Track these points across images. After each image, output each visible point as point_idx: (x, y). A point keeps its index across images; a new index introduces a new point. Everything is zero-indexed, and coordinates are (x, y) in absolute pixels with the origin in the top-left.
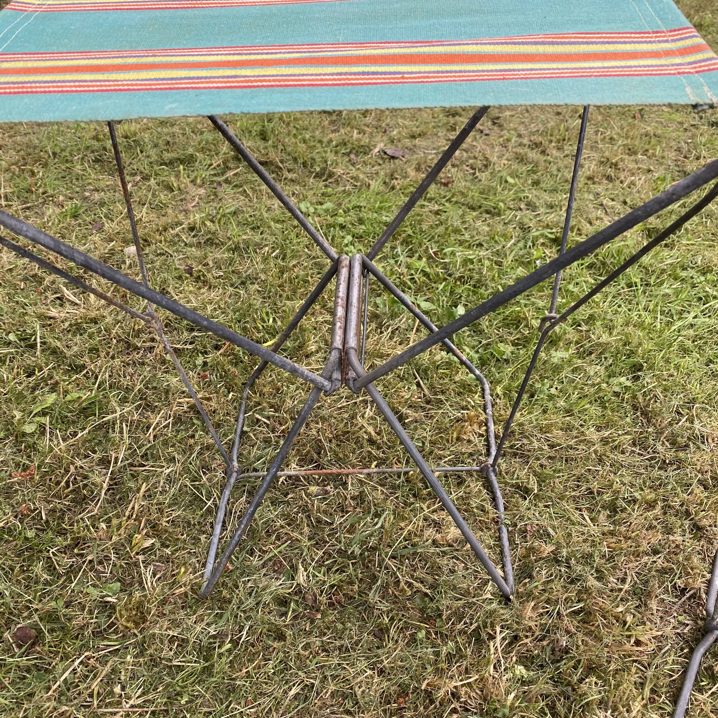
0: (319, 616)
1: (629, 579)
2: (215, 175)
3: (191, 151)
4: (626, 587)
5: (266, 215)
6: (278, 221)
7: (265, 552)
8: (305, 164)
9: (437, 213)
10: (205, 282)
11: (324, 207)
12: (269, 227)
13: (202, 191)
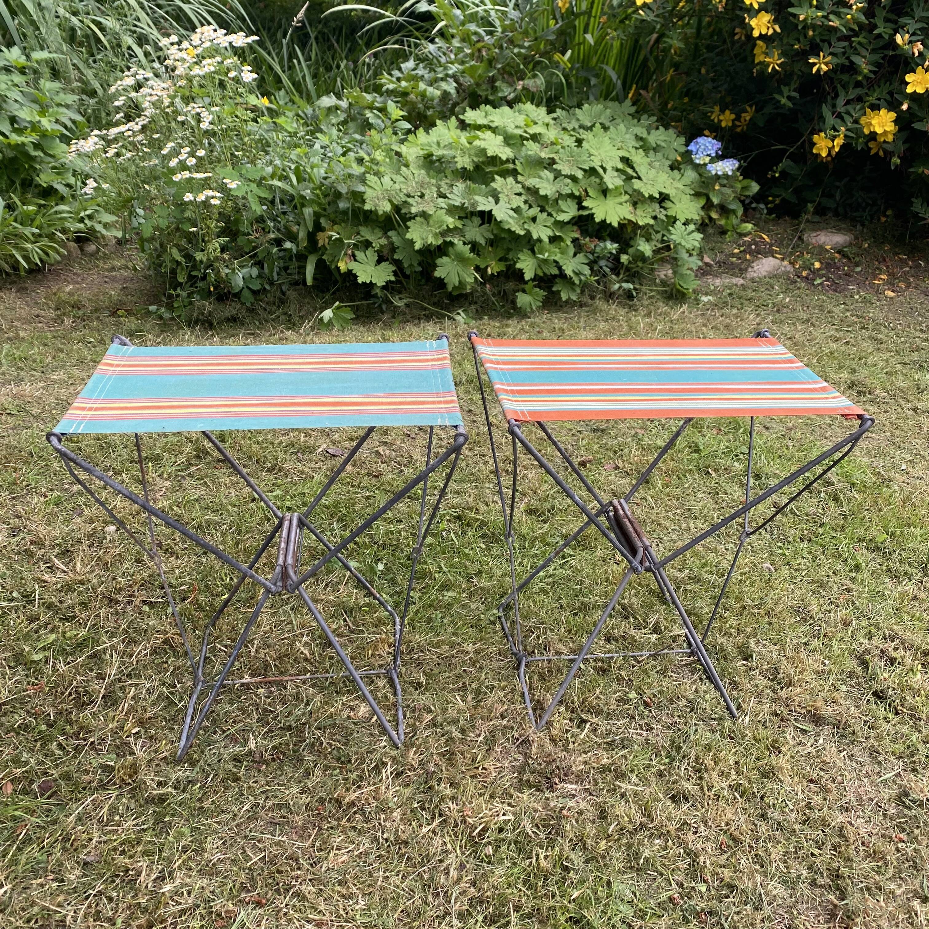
0: (264, 767)
1: (483, 734)
2: (179, 470)
3: (158, 451)
4: (481, 738)
5: (225, 501)
6: (234, 506)
7: (224, 732)
8: (258, 461)
9: (368, 498)
10: (172, 554)
11: (274, 494)
12: (227, 510)
13: (168, 483)
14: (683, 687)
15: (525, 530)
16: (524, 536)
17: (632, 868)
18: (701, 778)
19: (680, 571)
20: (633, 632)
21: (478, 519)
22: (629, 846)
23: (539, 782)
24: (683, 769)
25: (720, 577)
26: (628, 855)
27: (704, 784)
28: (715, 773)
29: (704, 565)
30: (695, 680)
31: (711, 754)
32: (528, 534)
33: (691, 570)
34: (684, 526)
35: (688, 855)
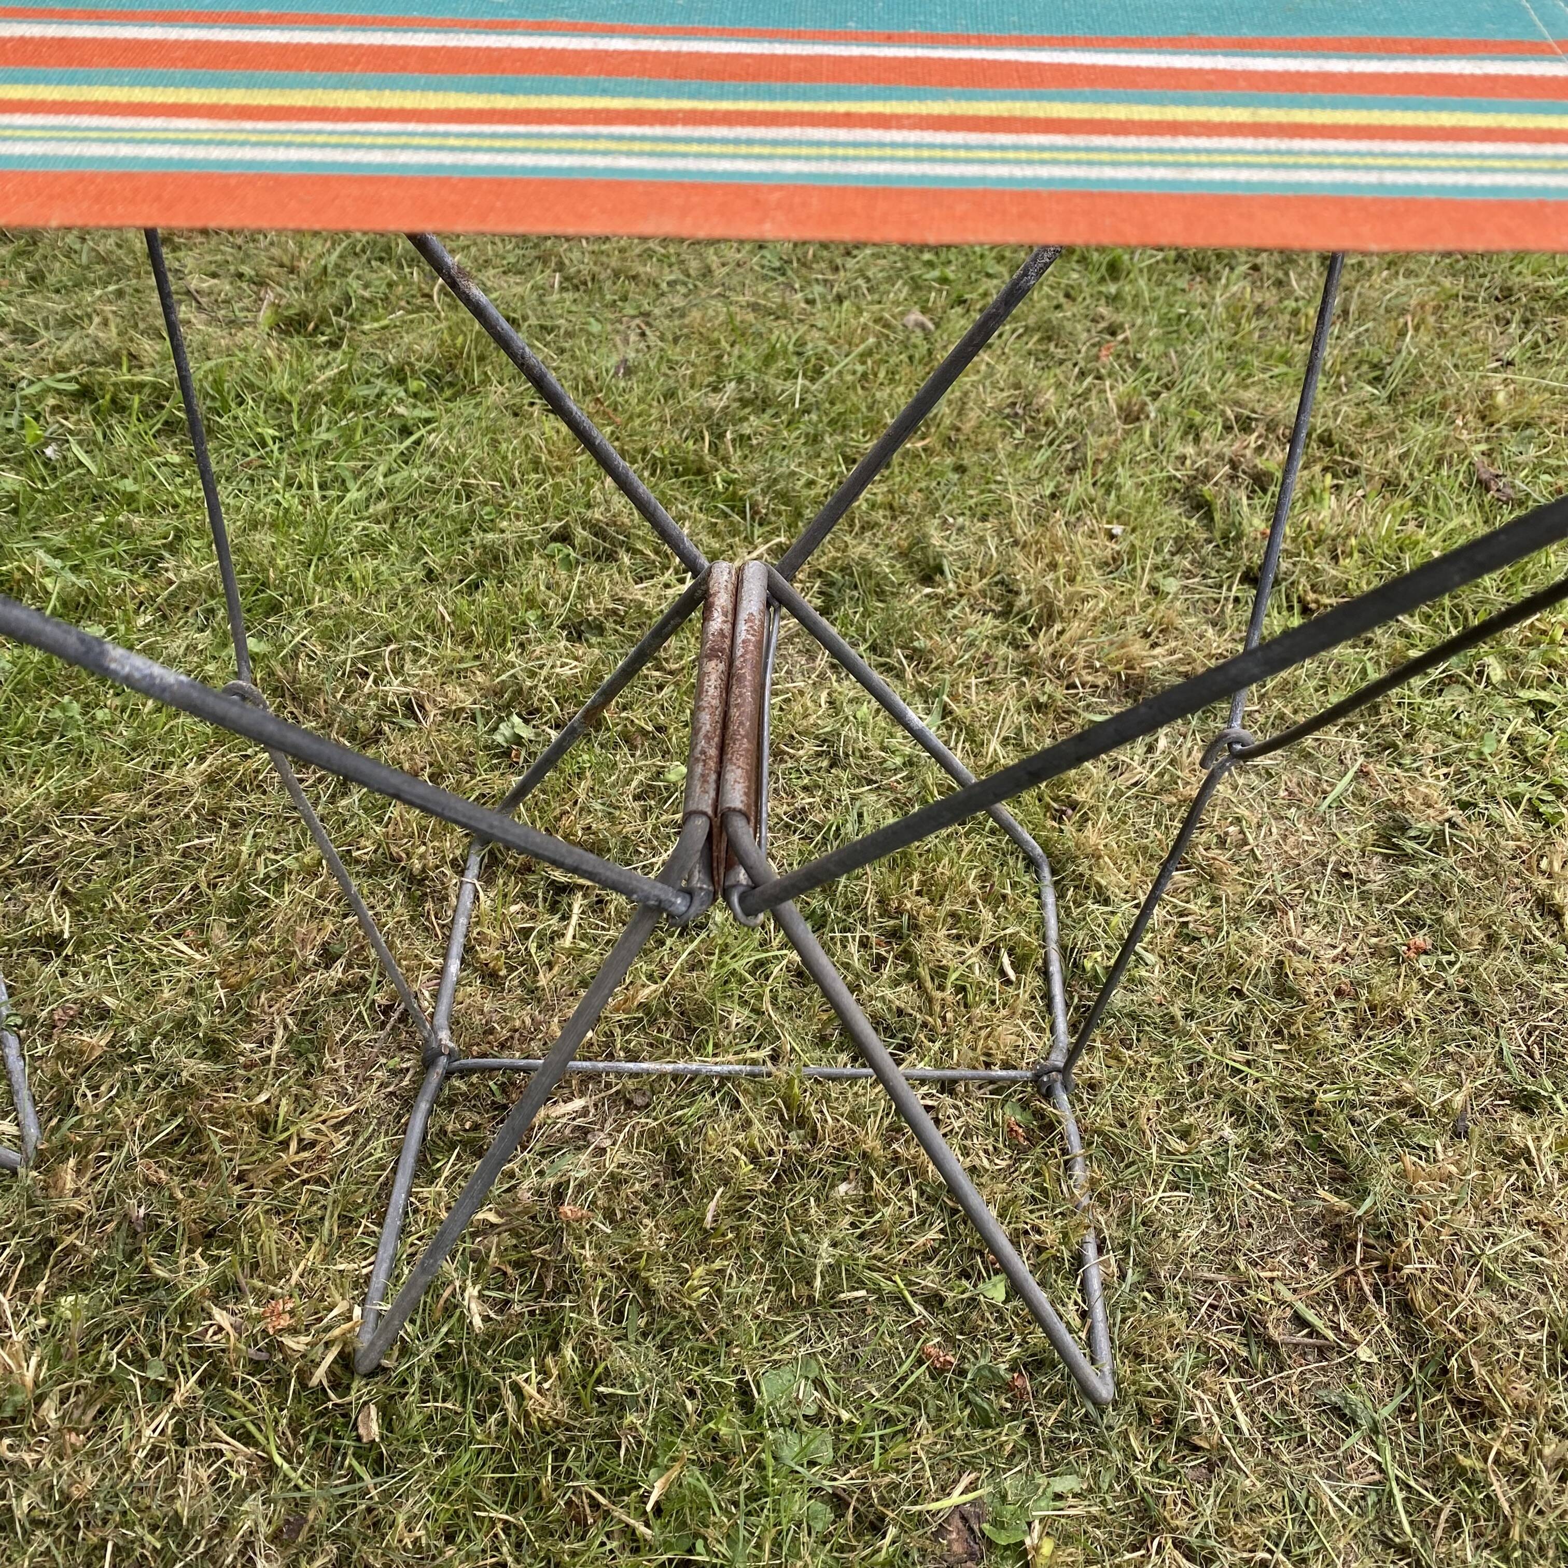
14: (797, 708)
15: (281, 382)
16: (283, 400)
17: (793, 1305)
18: (906, 956)
19: (716, 390)
20: (637, 592)
21: (141, 386)
22: (774, 1244)
23: (476, 1127)
24: (853, 947)
25: (813, 380)
26: (775, 1269)
27: (924, 972)
28: (942, 933)
29: (769, 359)
30: (822, 676)
31: (916, 877)
32: (291, 391)
33: (740, 380)
34: (694, 265)
35: (932, 1200)
